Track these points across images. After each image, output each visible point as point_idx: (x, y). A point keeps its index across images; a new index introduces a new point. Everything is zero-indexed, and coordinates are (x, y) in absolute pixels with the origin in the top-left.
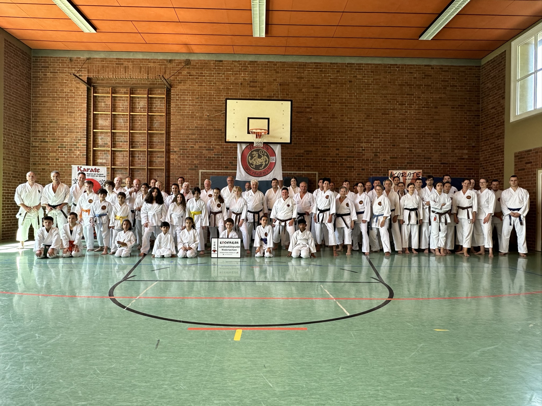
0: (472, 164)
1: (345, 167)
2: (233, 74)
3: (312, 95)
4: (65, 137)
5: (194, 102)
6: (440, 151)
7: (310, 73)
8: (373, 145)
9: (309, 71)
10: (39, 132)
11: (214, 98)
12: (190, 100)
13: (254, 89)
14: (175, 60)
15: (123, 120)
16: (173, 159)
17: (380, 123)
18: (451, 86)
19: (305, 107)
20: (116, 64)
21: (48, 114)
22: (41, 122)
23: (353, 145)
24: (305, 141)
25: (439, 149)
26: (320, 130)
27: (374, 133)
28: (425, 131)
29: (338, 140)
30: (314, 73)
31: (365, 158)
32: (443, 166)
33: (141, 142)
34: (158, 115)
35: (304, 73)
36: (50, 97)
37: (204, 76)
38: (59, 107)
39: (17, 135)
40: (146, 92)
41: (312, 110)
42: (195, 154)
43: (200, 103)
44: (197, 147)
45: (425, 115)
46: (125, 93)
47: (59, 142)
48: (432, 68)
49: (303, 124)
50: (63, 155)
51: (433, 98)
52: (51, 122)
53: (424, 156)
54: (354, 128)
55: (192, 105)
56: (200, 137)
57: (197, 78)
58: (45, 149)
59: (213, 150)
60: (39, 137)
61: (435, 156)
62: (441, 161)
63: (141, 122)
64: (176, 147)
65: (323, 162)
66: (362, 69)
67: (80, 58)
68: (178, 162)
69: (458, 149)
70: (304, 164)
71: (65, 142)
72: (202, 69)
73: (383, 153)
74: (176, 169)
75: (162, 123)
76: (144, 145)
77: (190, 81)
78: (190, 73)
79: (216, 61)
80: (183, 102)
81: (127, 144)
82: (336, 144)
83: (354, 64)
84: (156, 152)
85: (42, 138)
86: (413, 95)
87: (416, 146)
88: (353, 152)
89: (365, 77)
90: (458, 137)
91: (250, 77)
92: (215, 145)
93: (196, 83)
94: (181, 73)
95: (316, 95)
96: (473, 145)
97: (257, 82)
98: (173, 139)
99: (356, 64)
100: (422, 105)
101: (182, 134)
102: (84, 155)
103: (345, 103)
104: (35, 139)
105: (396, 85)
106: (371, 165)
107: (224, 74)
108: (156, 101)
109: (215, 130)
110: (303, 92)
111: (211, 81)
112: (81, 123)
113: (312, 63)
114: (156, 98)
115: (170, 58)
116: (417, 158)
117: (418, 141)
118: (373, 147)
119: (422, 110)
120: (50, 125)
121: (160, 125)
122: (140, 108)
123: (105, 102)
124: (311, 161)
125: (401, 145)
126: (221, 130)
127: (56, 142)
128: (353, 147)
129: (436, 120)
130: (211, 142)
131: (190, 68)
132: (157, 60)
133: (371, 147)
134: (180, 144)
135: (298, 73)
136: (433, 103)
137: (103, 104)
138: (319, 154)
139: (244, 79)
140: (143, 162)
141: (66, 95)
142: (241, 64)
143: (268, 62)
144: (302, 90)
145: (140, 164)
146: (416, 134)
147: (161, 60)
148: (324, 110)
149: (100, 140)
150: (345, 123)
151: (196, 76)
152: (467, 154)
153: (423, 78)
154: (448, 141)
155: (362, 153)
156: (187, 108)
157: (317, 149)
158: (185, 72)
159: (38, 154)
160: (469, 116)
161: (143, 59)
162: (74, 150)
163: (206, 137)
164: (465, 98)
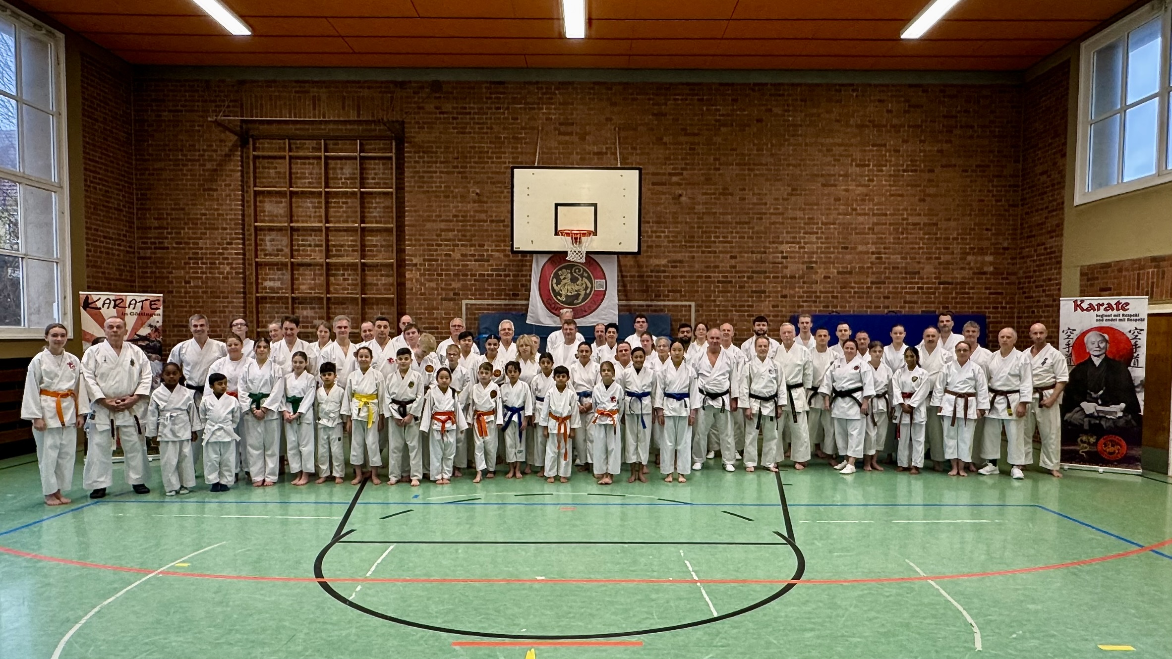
0: (1002, 284)
1: (747, 292)
2: (525, 109)
3: (682, 149)
4: (201, 238)
5: (450, 165)
6: (936, 258)
7: (678, 105)
8: (804, 248)
9: (678, 99)
10: (150, 228)
11: (488, 158)
12: (441, 162)
13: (567, 138)
14: (410, 82)
15: (311, 202)
16: (411, 279)
17: (817, 204)
18: (961, 127)
19: (670, 174)
20: (296, 92)
21: (167, 195)
22: (154, 209)
23: (764, 247)
24: (669, 242)
25: (935, 253)
26: (698, 218)
27: (805, 224)
28: (907, 219)
29: (735, 237)
30: (687, 105)
31: (788, 272)
32: (944, 288)
33: (349, 246)
34: (380, 193)
35: (666, 105)
36: (170, 160)
37: (470, 113)
38: (187, 180)
39: (111, 238)
40: (356, 147)
41: (683, 179)
42: (454, 270)
43: (462, 167)
44: (457, 255)
45: (908, 185)
46: (315, 150)
47: (190, 248)
48: (923, 91)
49: (665, 208)
50: (197, 273)
51: (924, 151)
52: (172, 209)
53: (906, 268)
54: (765, 214)
55: (447, 173)
56: (464, 236)
57: (454, 118)
58: (162, 263)
59: (488, 261)
60: (150, 238)
61: (928, 269)
62: (940, 278)
63: (347, 208)
64: (415, 256)
65: (706, 282)
66: (783, 95)
67: (224, 82)
68: (422, 284)
69: (974, 254)
70: (668, 286)
71: (202, 249)
72: (465, 98)
73: (825, 263)
74: (417, 299)
75: (388, 207)
76: (353, 251)
77: (441, 123)
78: (440, 108)
79: (491, 83)
80: (428, 167)
81: (321, 251)
82: (731, 247)
83: (766, 84)
84: (377, 264)
85: (157, 241)
86: (885, 145)
87: (889, 248)
88: (764, 262)
89: (788, 111)
90: (974, 229)
91: (560, 114)
92: (492, 251)
93: (454, 128)
94: (423, 108)
95: (690, 149)
96: (1006, 245)
97: (573, 124)
98: (410, 240)
99: (771, 84)
100: (903, 165)
101: (428, 230)
102: (240, 273)
103: (750, 164)
104: (143, 243)
105: (852, 126)
106: (800, 287)
107: (508, 108)
108: (375, 164)
109: (492, 221)
110: (666, 144)
111: (483, 123)
112: (231, 210)
113: (683, 84)
114: (374, 158)
115: (400, 79)
116: (892, 273)
117: (894, 238)
118: (805, 253)
119: (903, 176)
120: (171, 214)
121: (384, 212)
122: (345, 179)
123: (276, 168)
124: (680, 282)
125: (860, 248)
126: (503, 221)
127: (184, 248)
128: (765, 253)
129: (929, 195)
130: (483, 245)
131: (440, 97)
132: (376, 82)
133: (799, 252)
134: (424, 250)
135: (653, 104)
136: (924, 161)
137: (271, 171)
138: (697, 266)
139: (547, 119)
140: (353, 284)
141: (199, 155)
142: (542, 89)
143: (595, 83)
144: (661, 139)
145: (348, 289)
146: (890, 224)
147: (382, 82)
148: (707, 179)
149: (268, 243)
150: (749, 204)
151: (452, 113)
152: (991, 264)
153: (905, 112)
154: (954, 239)
155: (782, 263)
156: (437, 177)
157: (693, 257)
158: (430, 107)
159: (151, 272)
160: (997, 186)
161: (348, 82)
162: (220, 263)
163: (475, 236)
164: (991, 151)
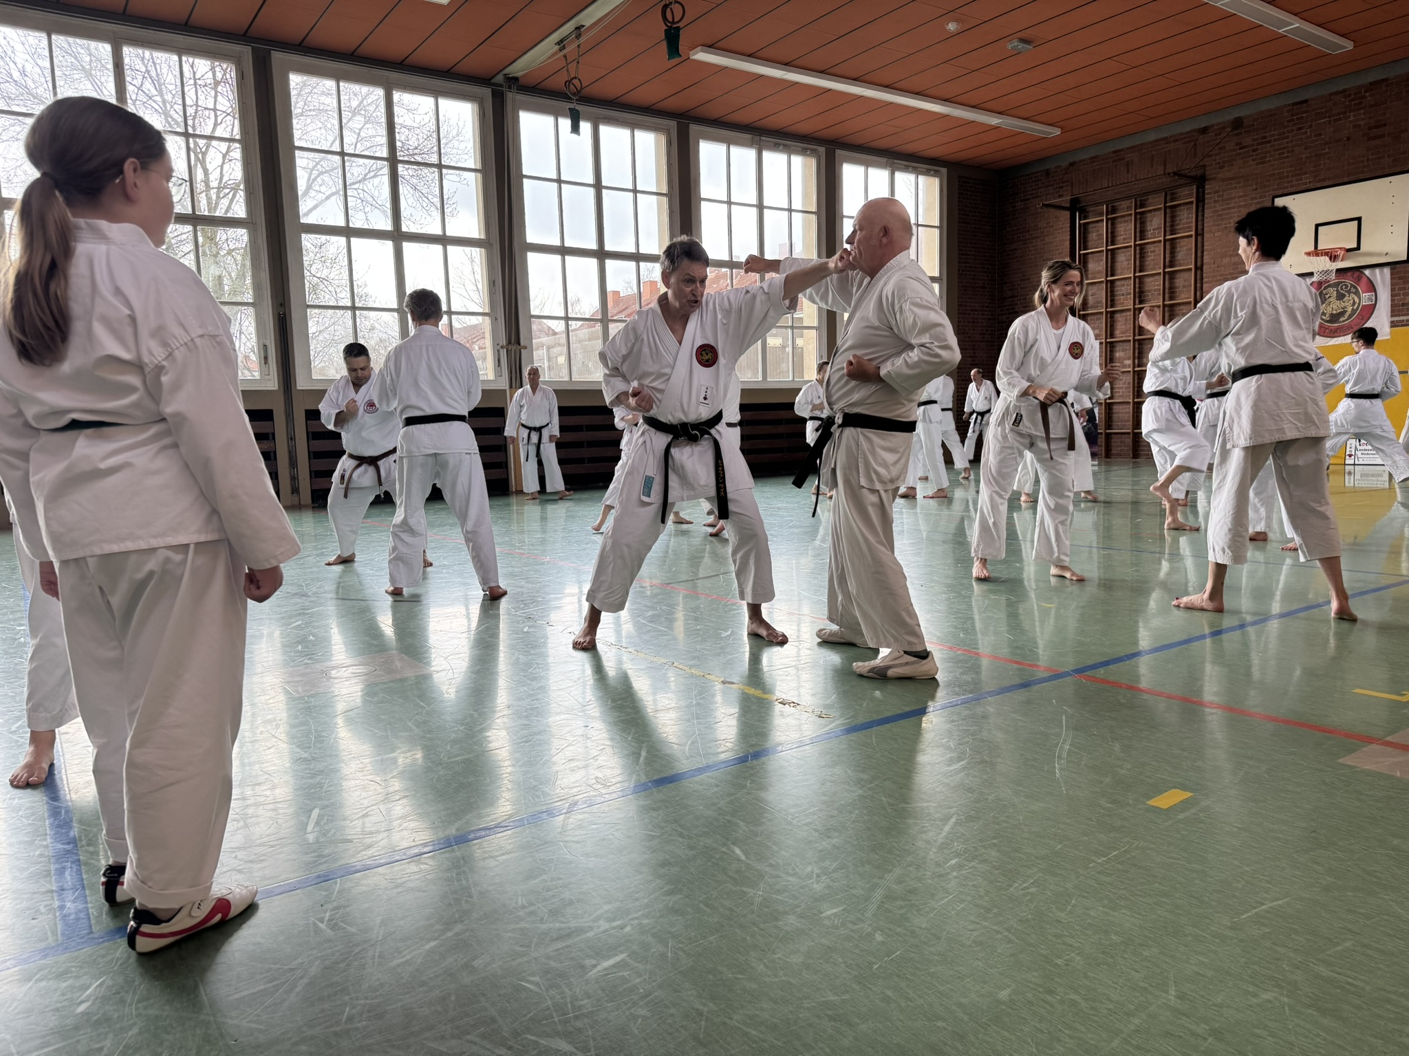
2: (1330, 122)
5: (1248, 198)
10: (1007, 297)
11: (1289, 182)
12: (1240, 197)
13: (1378, 141)
14: (1213, 125)
15: (1126, 256)
20: (1114, 161)
21: (1018, 268)
22: (1010, 282)
33: (1155, 290)
34: (1184, 237)
36: (1020, 241)
37: (1270, 141)
38: (1032, 254)
40: (1163, 199)
43: (1260, 197)
46: (1129, 208)
52: (1020, 280)
55: (1245, 206)
57: (1254, 150)
60: (1007, 305)
63: (1154, 255)
67: (1059, 167)
72: (1265, 128)
75: (1189, 250)
76: (1157, 295)
77: (1241, 158)
78: (1240, 144)
79: (1294, 104)
80: (1228, 204)
81: (1131, 298)
84: (1179, 304)
91: (1370, 118)
93: (1253, 160)
94: (1224, 148)
97: (1385, 125)
98: (1208, 277)
107: (1311, 126)
108: (1181, 211)
111: (1284, 148)
114: (1180, 205)
115: (1202, 125)
121: (1186, 255)
122: (1153, 229)
123: (1098, 231)
131: (1240, 133)
132: (1182, 134)
137: (1094, 234)
139: (1355, 127)
141: (1041, 233)
142: (1350, 95)
147: (1187, 133)
149: (1091, 297)
151: (1253, 145)
158: (1231, 145)
161: (1157, 141)
